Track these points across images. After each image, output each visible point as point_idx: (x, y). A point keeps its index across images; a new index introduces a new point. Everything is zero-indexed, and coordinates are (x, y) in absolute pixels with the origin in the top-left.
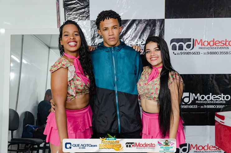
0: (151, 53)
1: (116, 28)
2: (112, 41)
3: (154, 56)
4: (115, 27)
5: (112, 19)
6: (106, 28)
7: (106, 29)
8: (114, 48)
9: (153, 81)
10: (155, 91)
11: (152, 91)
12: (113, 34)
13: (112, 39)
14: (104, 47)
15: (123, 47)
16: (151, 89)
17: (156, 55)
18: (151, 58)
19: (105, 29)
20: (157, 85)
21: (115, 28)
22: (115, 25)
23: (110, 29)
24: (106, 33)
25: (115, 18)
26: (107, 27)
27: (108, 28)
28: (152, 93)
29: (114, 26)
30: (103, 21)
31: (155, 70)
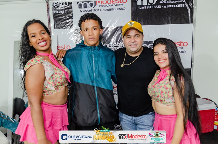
0: (159, 56)
1: (96, 29)
2: (92, 41)
3: (162, 59)
4: (95, 28)
5: (93, 20)
6: (86, 28)
7: (87, 30)
9: (159, 84)
11: (158, 94)
12: (93, 34)
13: (91, 38)
16: (157, 92)
17: (164, 57)
18: (159, 61)
19: (85, 29)
20: (162, 88)
21: (95, 29)
23: (90, 30)
24: (87, 33)
25: (96, 20)
26: (87, 27)
27: (88, 28)
29: (94, 27)
30: (84, 22)
31: (163, 72)
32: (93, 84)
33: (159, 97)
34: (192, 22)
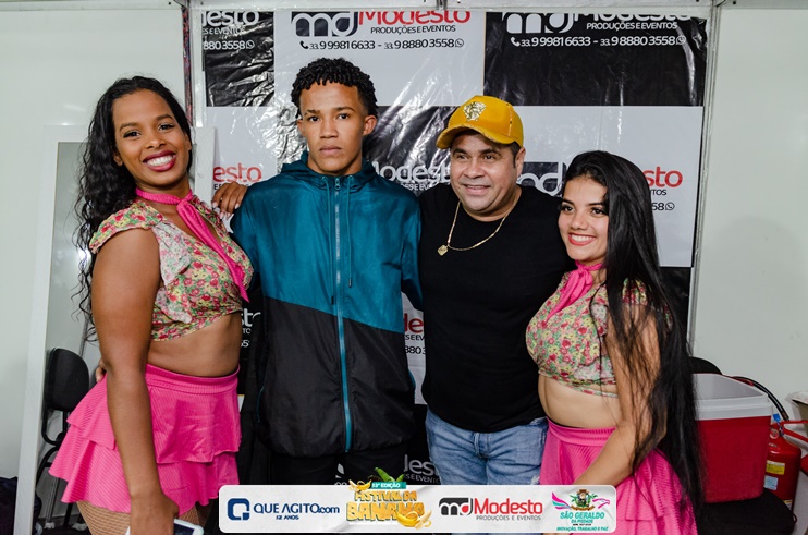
1: (349, 116)
3: (582, 232)
4: (343, 112)
5: (338, 84)
6: (313, 112)
7: (316, 116)
8: (343, 180)
9: (560, 314)
10: (560, 350)
11: (552, 349)
12: (334, 134)
14: (311, 173)
15: (370, 181)
16: (548, 342)
19: (310, 115)
20: (566, 328)
21: (344, 116)
22: (342, 106)
23: (327, 117)
24: (315, 129)
25: (348, 84)
26: (317, 109)
27: (319, 112)
28: (553, 358)
29: (340, 109)
30: (308, 89)
31: (581, 275)
32: (332, 309)
33: (557, 361)
34: (700, 101)
